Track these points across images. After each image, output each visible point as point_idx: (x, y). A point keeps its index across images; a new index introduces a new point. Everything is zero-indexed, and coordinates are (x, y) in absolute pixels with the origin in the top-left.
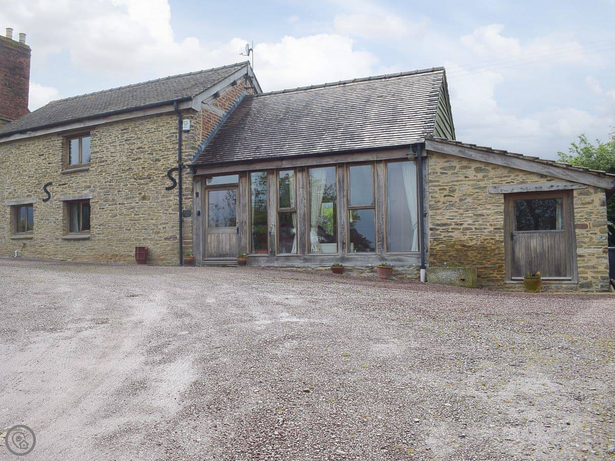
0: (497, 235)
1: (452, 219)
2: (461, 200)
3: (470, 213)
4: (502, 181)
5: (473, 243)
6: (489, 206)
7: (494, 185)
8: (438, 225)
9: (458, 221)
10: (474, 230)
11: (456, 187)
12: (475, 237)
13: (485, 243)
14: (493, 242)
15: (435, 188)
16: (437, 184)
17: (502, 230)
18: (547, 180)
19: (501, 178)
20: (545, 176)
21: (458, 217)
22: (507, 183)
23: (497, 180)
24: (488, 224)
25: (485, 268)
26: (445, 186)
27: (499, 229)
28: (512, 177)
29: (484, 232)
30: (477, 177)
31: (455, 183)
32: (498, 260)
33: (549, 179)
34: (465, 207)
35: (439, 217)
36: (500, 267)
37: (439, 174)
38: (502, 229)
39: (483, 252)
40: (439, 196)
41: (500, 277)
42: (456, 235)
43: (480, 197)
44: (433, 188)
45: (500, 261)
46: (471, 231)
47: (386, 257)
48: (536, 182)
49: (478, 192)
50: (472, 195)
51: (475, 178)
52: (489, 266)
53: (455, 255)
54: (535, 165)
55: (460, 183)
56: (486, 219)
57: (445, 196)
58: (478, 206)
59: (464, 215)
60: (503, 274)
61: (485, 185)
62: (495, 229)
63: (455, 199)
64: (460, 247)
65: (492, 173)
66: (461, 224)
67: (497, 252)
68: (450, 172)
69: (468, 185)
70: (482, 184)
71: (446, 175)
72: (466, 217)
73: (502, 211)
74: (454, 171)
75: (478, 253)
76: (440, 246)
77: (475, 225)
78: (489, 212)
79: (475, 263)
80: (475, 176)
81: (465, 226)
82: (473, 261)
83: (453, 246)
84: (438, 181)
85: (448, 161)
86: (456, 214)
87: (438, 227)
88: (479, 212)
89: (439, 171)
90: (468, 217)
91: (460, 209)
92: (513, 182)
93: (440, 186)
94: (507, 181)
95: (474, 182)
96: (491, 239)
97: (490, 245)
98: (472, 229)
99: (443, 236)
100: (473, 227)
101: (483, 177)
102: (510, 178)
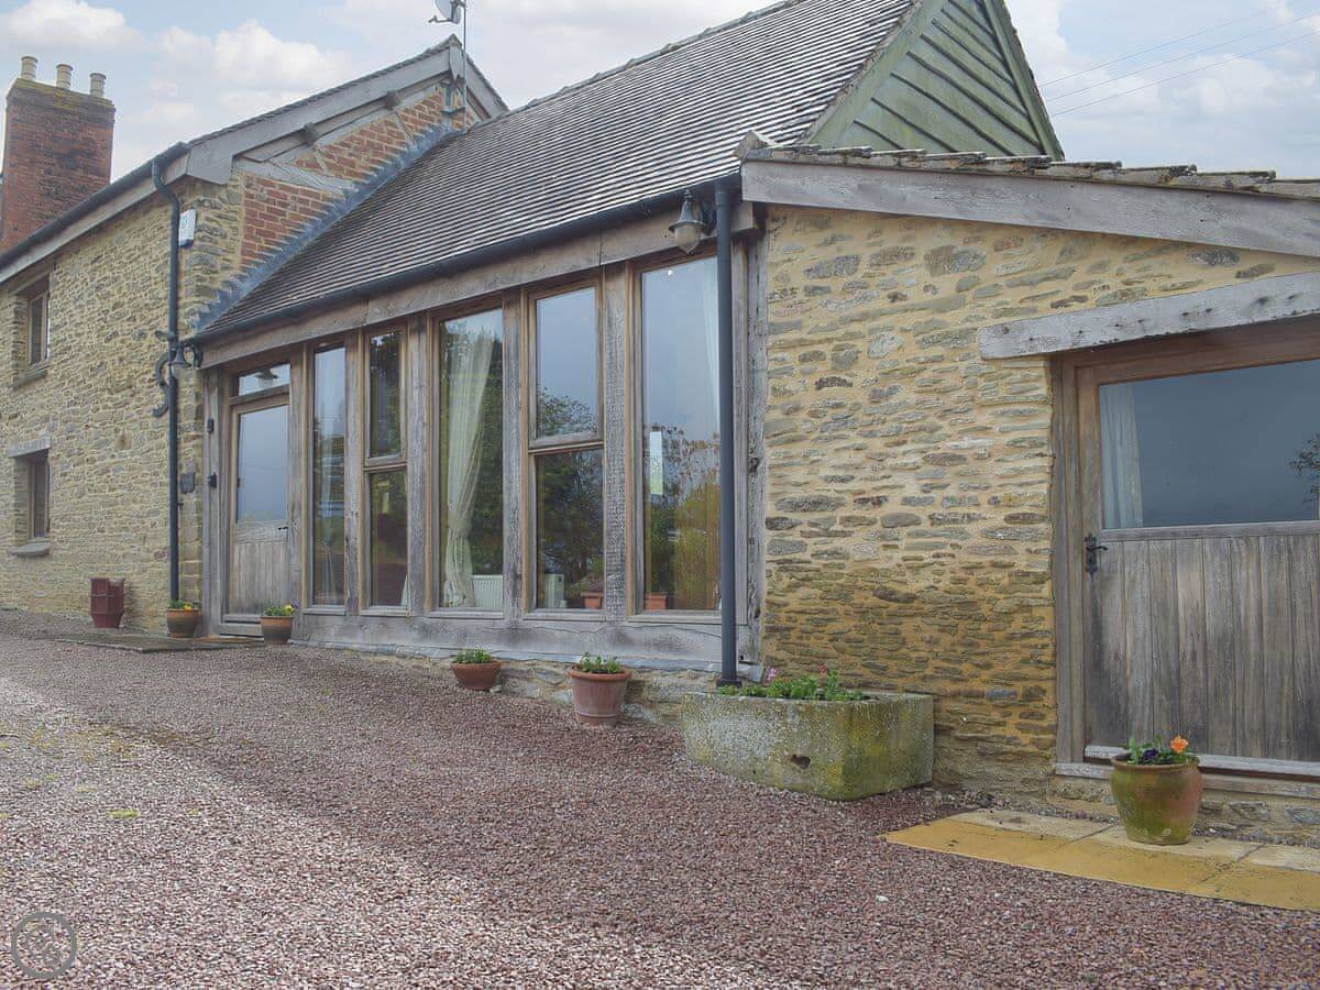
0: (1020, 547)
1: (843, 480)
2: (876, 397)
3: (910, 454)
4: (1033, 298)
5: (923, 584)
6: (983, 419)
7: (1004, 320)
8: (796, 506)
9: (868, 486)
10: (925, 526)
11: (860, 345)
12: (927, 556)
13: (971, 585)
14: (1003, 577)
15: (786, 355)
16: (793, 335)
17: (1042, 526)
18: (1238, 275)
19: (1032, 284)
20: (1232, 254)
21: (868, 472)
22: (1055, 306)
23: (1011, 297)
24: (984, 497)
25: (969, 695)
26: (820, 342)
27: (1027, 519)
28: (1081, 275)
29: (964, 535)
30: (935, 291)
31: (855, 327)
32: (1025, 661)
33: (1245, 265)
34: (891, 426)
35: (799, 475)
36: (1029, 696)
37: (801, 296)
38: (1043, 519)
39: (962, 625)
40: (800, 387)
41: (1033, 743)
42: (859, 546)
43: (949, 380)
44: (780, 355)
45: (1028, 670)
46: (912, 528)
47: (632, 634)
48: (1184, 286)
49: (940, 359)
50: (919, 371)
51: (929, 296)
52: (986, 689)
53: (853, 634)
54: (1172, 203)
55: (874, 324)
56: (976, 475)
57: (820, 385)
58: (942, 417)
59: (890, 462)
60: (1044, 730)
61: (968, 325)
62: (1011, 519)
63: (857, 395)
64: (872, 601)
65: (995, 268)
66: (878, 502)
67: (1018, 624)
68: (836, 284)
69: (904, 331)
70: (954, 320)
71: (828, 296)
72: (894, 469)
73: (1043, 434)
74: (851, 279)
75: (943, 630)
76: (802, 592)
77: (931, 502)
78: (984, 442)
79: (929, 671)
80: (926, 289)
81: (893, 507)
82: (923, 662)
83: (844, 595)
84: (798, 326)
85: (833, 240)
86: (859, 458)
87: (793, 517)
88: (947, 446)
89: (800, 281)
90: (904, 468)
91: (872, 435)
92: (1082, 299)
93: (802, 343)
94: (1056, 299)
95: (923, 317)
96: (994, 565)
97: (990, 593)
98: (917, 522)
99: (811, 549)
100: (922, 513)
101: (959, 290)
102: (1071, 282)
